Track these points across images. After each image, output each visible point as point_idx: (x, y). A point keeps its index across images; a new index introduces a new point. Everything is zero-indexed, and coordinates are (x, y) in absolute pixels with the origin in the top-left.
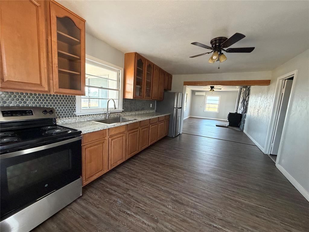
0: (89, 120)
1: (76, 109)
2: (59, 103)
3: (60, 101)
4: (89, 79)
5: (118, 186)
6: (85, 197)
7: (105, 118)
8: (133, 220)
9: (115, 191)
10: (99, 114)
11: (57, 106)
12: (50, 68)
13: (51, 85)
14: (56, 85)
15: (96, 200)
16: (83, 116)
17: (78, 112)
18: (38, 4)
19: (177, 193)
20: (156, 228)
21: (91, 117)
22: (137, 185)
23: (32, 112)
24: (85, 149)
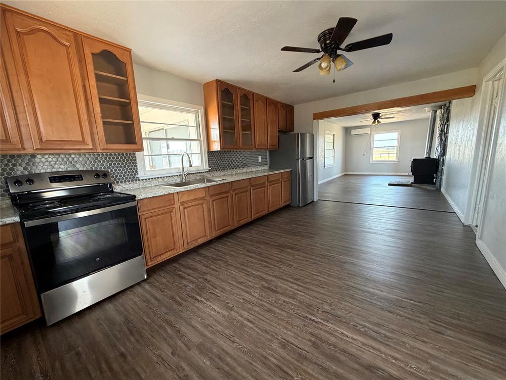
0: (157, 184)
1: (139, 170)
2: (115, 164)
3: (116, 161)
4: (166, 130)
5: (195, 270)
6: (151, 280)
7: (182, 181)
8: (201, 306)
9: (189, 275)
10: (172, 176)
11: (113, 167)
12: (93, 119)
13: (97, 140)
14: (102, 140)
15: (162, 284)
16: (149, 179)
17: (141, 175)
18: (68, 44)
19: (273, 279)
20: (228, 316)
21: (160, 180)
22: (220, 268)
23: (82, 177)
24: (145, 219)
